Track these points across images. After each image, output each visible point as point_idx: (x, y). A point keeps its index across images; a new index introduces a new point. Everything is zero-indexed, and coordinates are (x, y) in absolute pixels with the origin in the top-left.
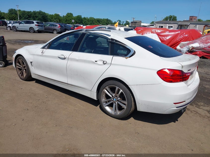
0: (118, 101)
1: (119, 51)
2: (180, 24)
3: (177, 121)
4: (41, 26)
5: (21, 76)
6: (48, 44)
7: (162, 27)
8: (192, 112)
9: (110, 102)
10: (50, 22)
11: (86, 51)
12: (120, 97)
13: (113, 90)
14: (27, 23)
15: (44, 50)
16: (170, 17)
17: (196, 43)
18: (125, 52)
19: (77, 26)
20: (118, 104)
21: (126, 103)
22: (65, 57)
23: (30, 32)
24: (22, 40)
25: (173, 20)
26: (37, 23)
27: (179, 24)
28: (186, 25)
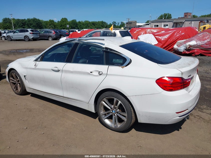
0: (117, 112)
1: (114, 60)
2: (176, 22)
3: (181, 128)
4: (36, 34)
5: (16, 91)
6: (40, 56)
7: (157, 26)
8: (195, 117)
9: (109, 114)
10: (45, 28)
11: (81, 61)
12: (119, 109)
13: (111, 101)
14: (21, 31)
15: (37, 62)
16: (165, 15)
17: (193, 41)
18: (121, 61)
19: (72, 31)
20: (117, 116)
21: (126, 115)
22: (59, 69)
23: (25, 41)
24: (17, 50)
25: (167, 18)
26: (32, 31)
27: (174, 22)
28: (181, 23)
